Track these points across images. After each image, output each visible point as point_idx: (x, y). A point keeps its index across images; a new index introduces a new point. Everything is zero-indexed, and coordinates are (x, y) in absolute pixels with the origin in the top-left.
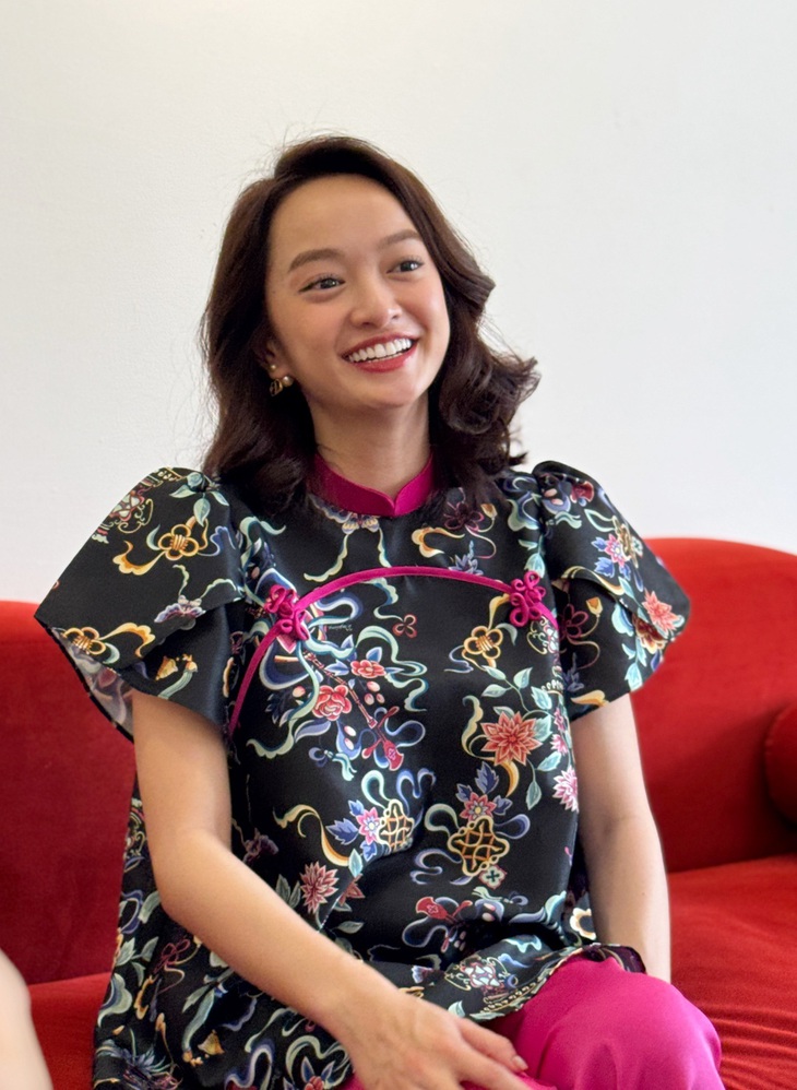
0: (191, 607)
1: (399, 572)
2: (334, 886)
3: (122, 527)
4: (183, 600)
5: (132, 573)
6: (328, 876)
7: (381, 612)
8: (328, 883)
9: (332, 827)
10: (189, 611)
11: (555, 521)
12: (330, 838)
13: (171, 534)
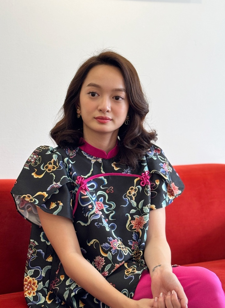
0: (57, 185)
1: (107, 175)
2: (104, 262)
3: (33, 164)
4: (54, 183)
5: (38, 178)
6: (102, 260)
7: (102, 187)
8: (102, 261)
9: (102, 245)
10: (57, 186)
11: (149, 157)
12: (102, 248)
13: (48, 165)
